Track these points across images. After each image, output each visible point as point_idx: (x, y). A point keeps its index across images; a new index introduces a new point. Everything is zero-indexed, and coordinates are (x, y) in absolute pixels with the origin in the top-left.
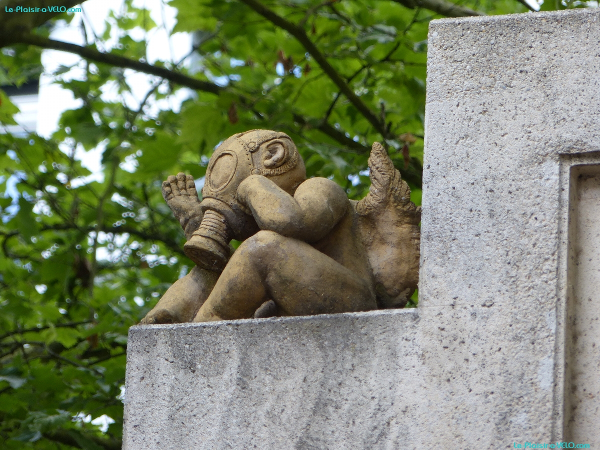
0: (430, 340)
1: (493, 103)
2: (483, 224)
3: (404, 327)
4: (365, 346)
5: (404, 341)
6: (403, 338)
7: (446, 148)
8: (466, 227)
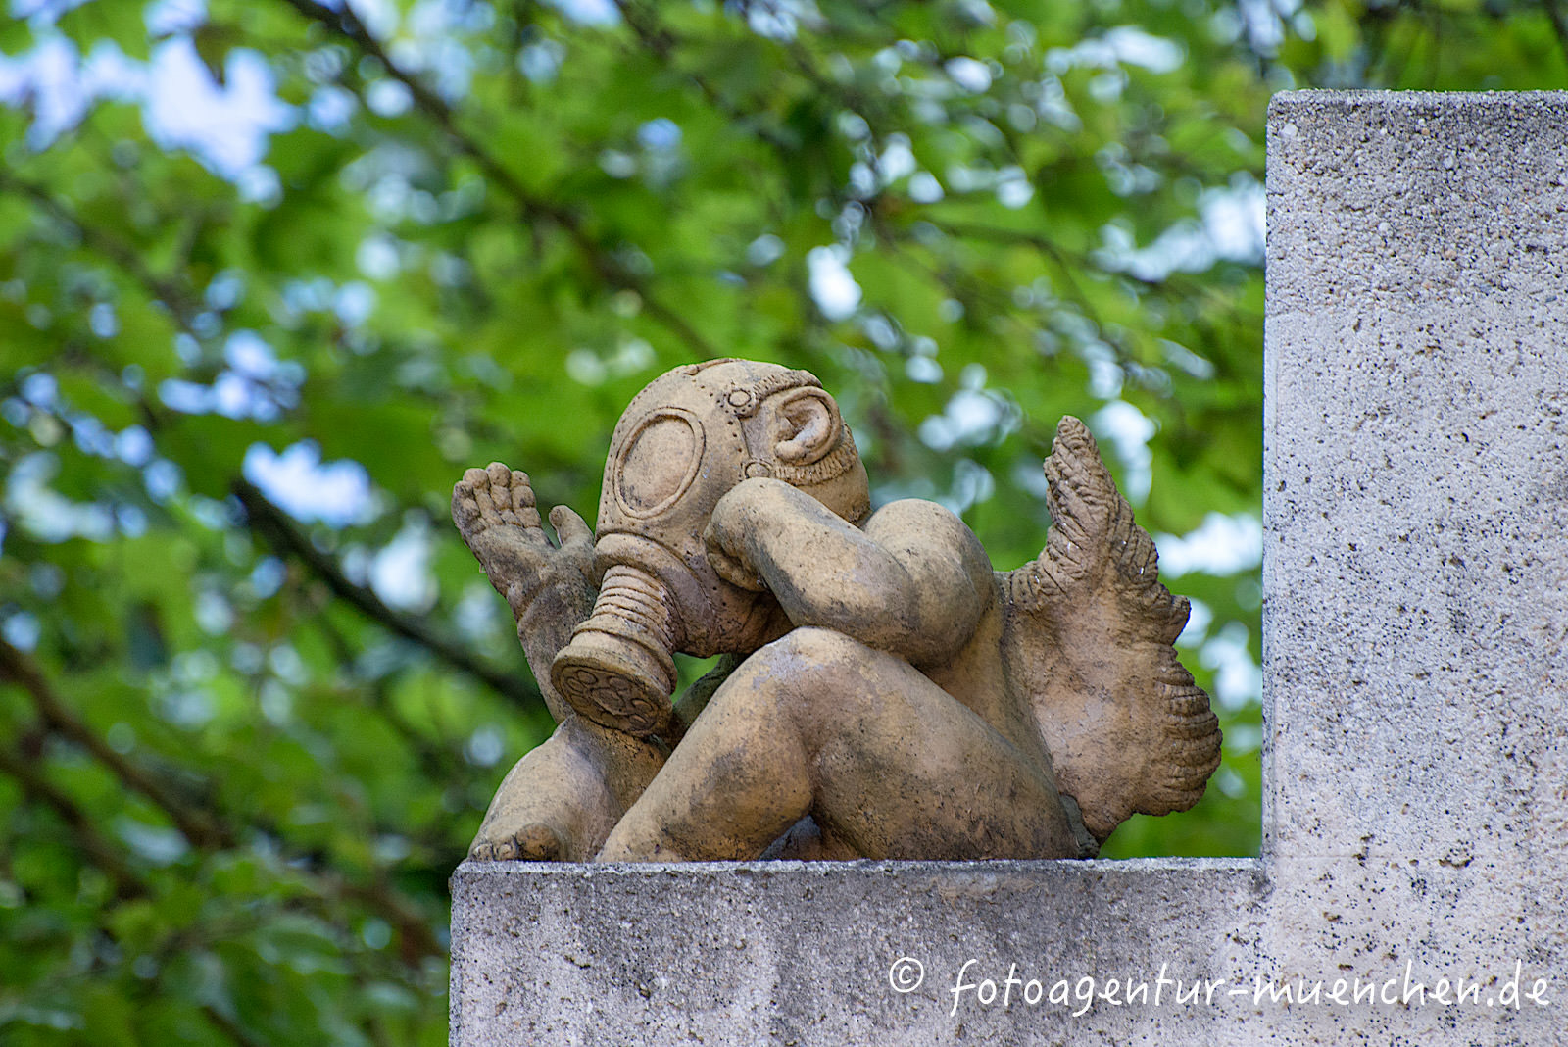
0: (1303, 945)
1: (1456, 326)
2: (1437, 646)
3: (1229, 906)
4: (1123, 949)
5: (1231, 943)
6: (1229, 936)
7: (1328, 440)
8: (1389, 652)
